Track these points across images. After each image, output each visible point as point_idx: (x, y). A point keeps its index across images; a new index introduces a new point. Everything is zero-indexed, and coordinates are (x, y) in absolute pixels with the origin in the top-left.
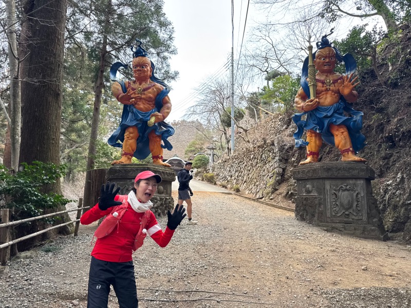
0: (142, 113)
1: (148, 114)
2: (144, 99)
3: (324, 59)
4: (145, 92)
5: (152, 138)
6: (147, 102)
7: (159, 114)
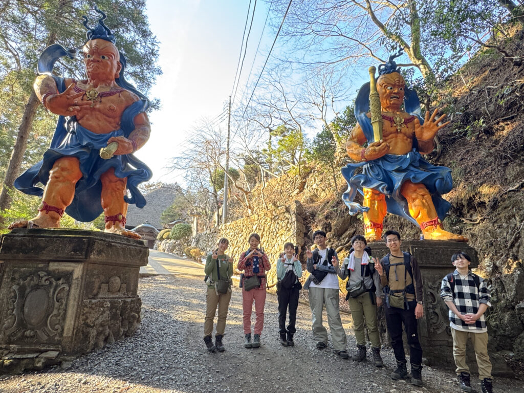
0: (92, 135)
1: (105, 138)
2: (99, 110)
3: (391, 88)
4: (103, 99)
5: (107, 183)
6: (105, 117)
7: (127, 140)
